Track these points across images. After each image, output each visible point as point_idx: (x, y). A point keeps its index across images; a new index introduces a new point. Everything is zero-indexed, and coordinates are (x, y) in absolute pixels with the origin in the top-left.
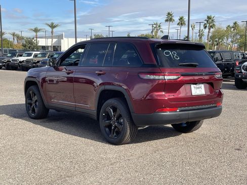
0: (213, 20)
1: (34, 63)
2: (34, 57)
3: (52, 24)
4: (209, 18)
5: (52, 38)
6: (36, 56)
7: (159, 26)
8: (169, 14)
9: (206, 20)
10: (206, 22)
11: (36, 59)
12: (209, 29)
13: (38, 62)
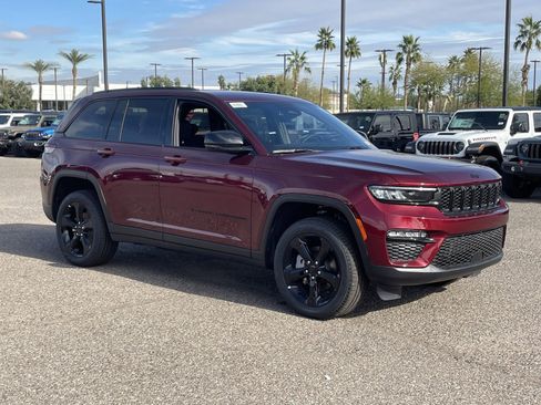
0: (415, 46)
1: (11, 138)
2: (12, 124)
3: (75, 53)
4: (407, 41)
5: (74, 83)
6: (16, 122)
7: (303, 58)
8: (323, 31)
9: (401, 46)
10: (401, 50)
11: (16, 130)
12: (408, 65)
13: (19, 135)
